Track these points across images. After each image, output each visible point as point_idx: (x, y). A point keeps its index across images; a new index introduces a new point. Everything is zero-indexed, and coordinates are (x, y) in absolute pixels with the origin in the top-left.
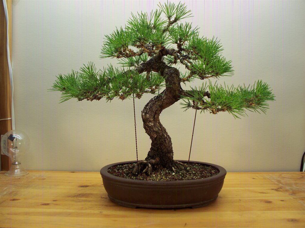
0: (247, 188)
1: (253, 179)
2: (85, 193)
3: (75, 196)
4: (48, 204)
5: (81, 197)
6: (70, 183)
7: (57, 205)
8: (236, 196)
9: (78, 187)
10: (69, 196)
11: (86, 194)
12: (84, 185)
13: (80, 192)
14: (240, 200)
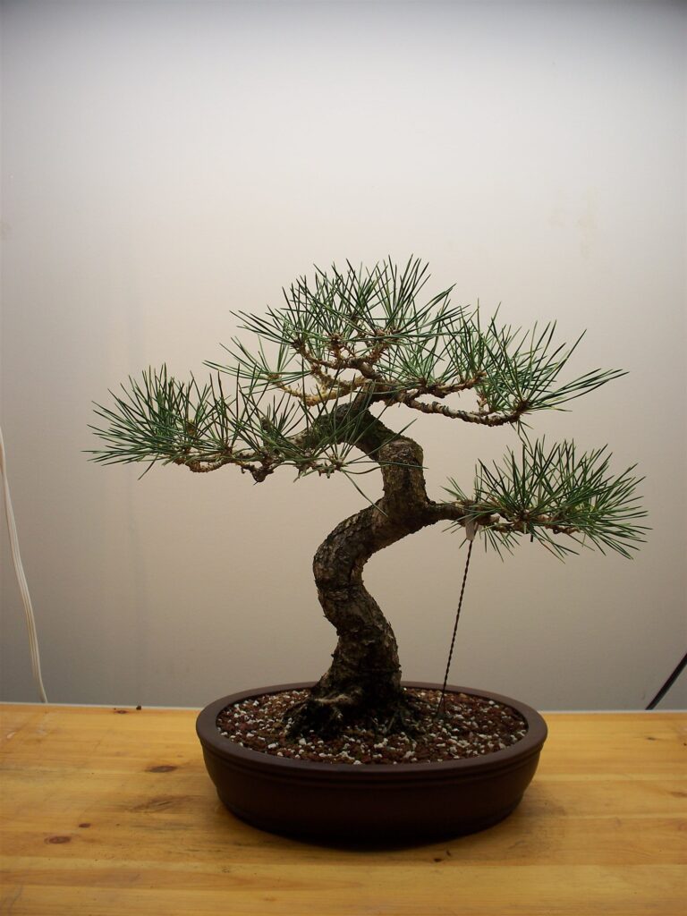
0: (636, 777)
1: (650, 739)
2: (169, 794)
3: (138, 808)
4: (64, 840)
5: (159, 811)
6: (118, 754)
7: (92, 841)
8: (607, 805)
9: (146, 771)
10: (123, 808)
11: (173, 798)
12: (161, 763)
13: (153, 793)
14: (619, 822)
